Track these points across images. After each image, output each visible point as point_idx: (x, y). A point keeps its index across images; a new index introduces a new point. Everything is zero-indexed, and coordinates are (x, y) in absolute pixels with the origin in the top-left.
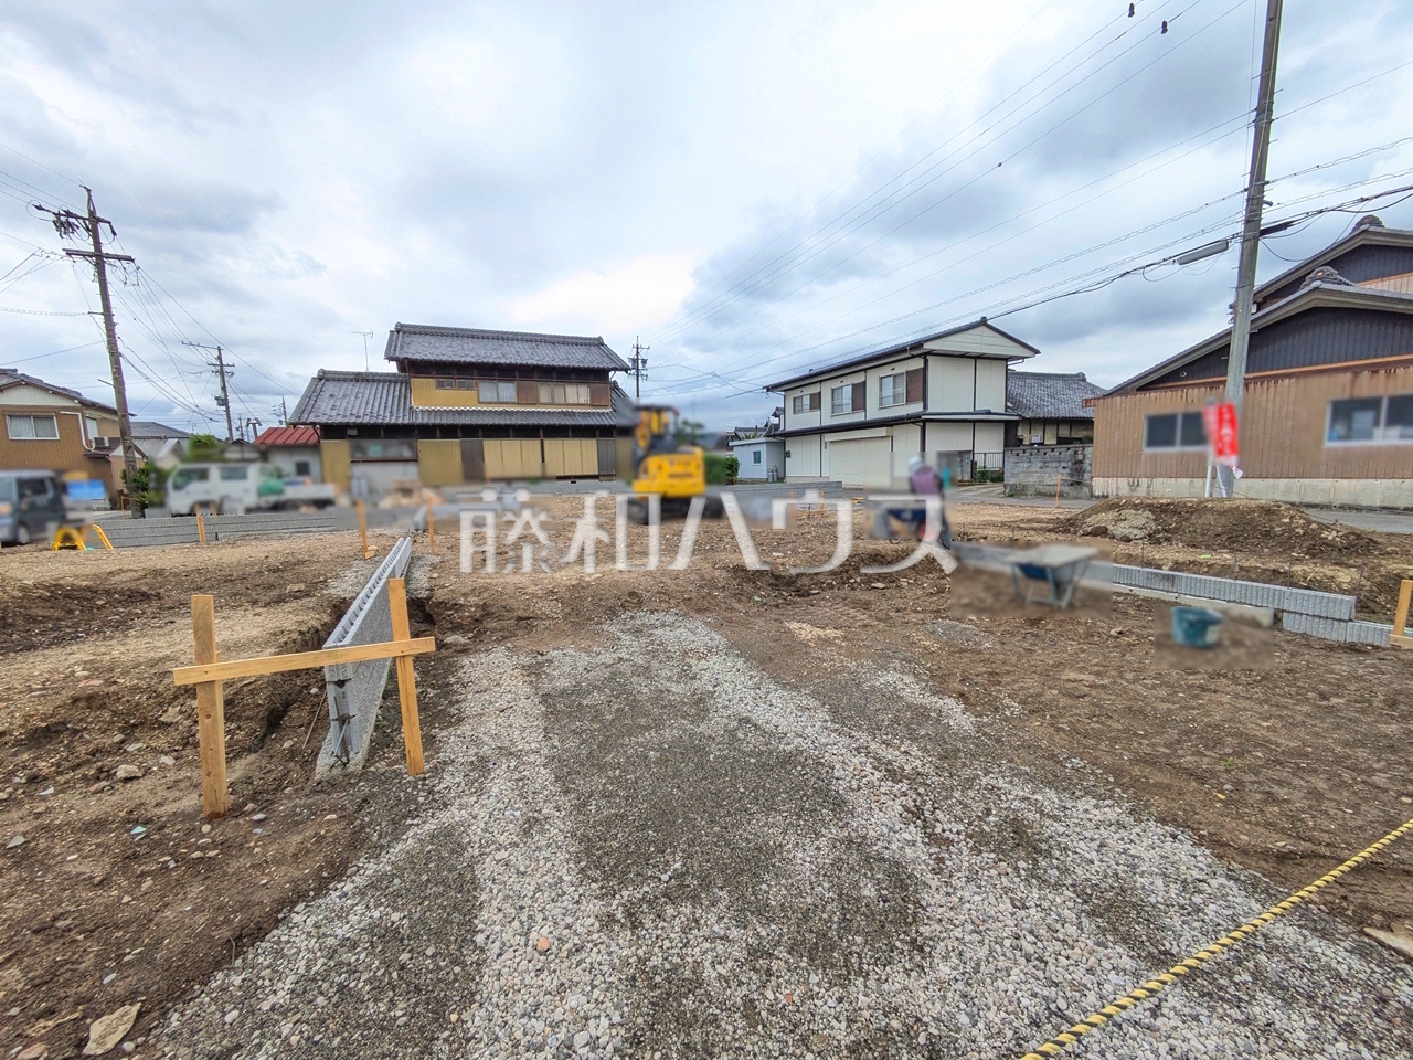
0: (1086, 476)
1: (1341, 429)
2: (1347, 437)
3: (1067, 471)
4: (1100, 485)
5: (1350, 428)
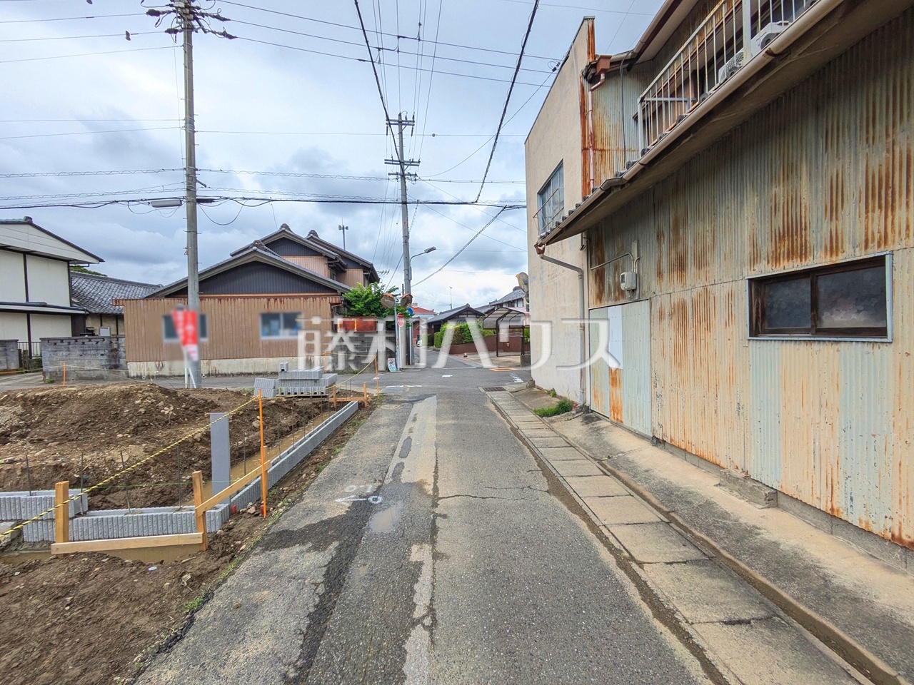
0: (122, 361)
1: (266, 330)
2: (269, 334)
3: (105, 357)
4: (134, 368)
5: (270, 329)
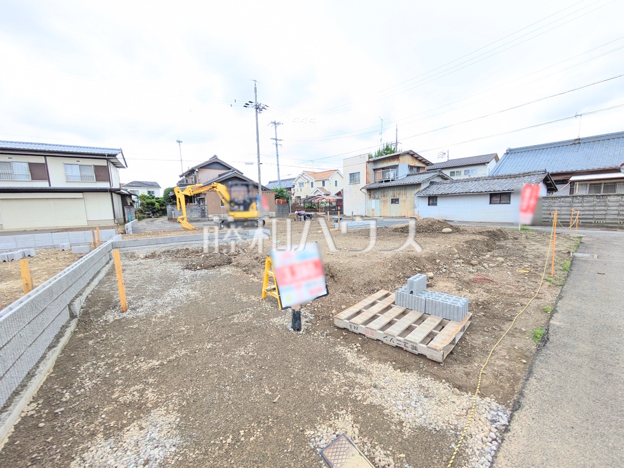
0: (206, 214)
3: (200, 213)
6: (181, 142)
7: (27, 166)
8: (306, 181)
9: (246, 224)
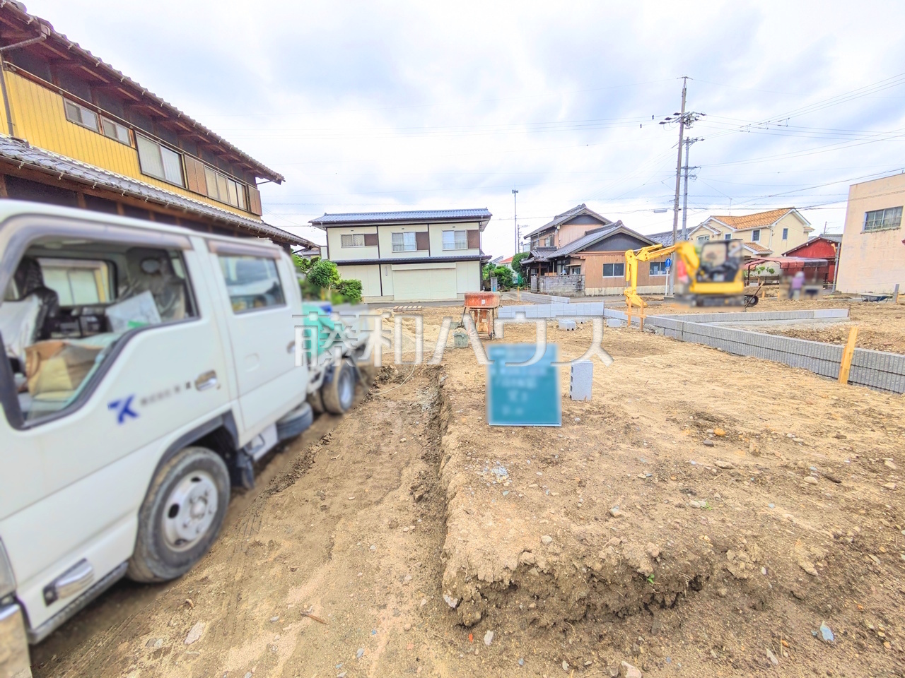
0: (583, 288)
1: (652, 271)
3: (575, 286)
6: (517, 192)
7: (413, 236)
8: (716, 233)
9: (727, 301)
